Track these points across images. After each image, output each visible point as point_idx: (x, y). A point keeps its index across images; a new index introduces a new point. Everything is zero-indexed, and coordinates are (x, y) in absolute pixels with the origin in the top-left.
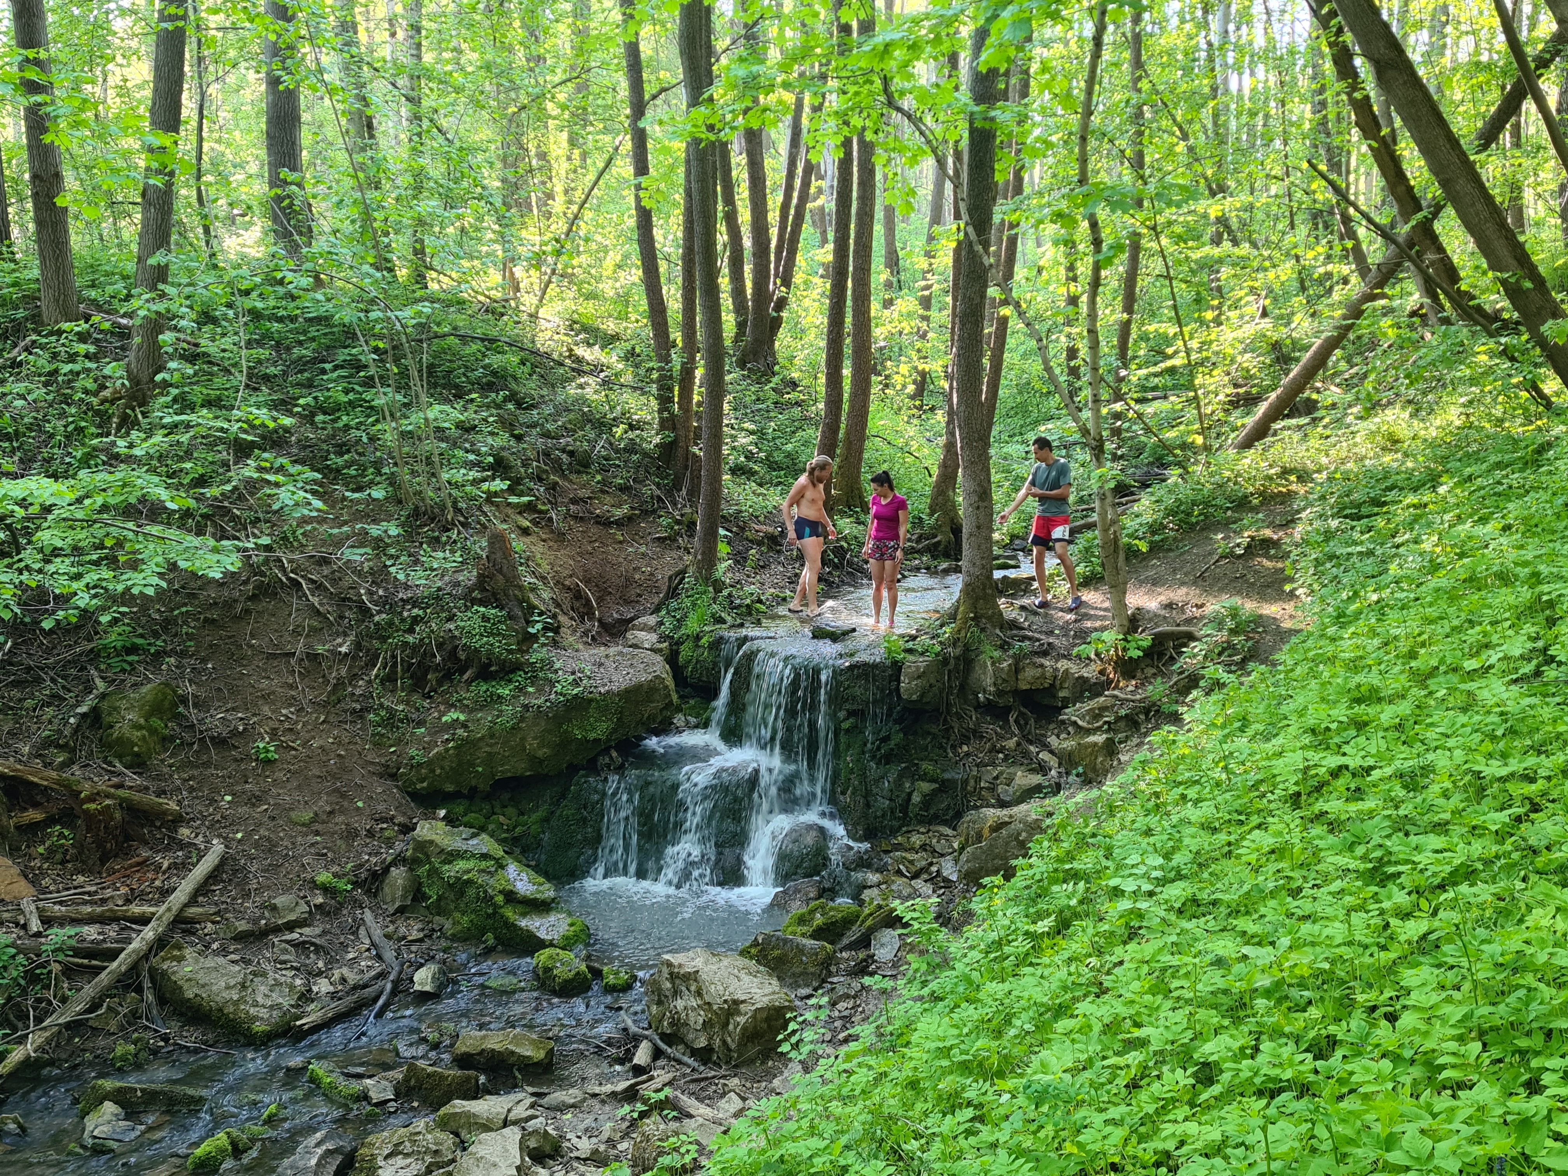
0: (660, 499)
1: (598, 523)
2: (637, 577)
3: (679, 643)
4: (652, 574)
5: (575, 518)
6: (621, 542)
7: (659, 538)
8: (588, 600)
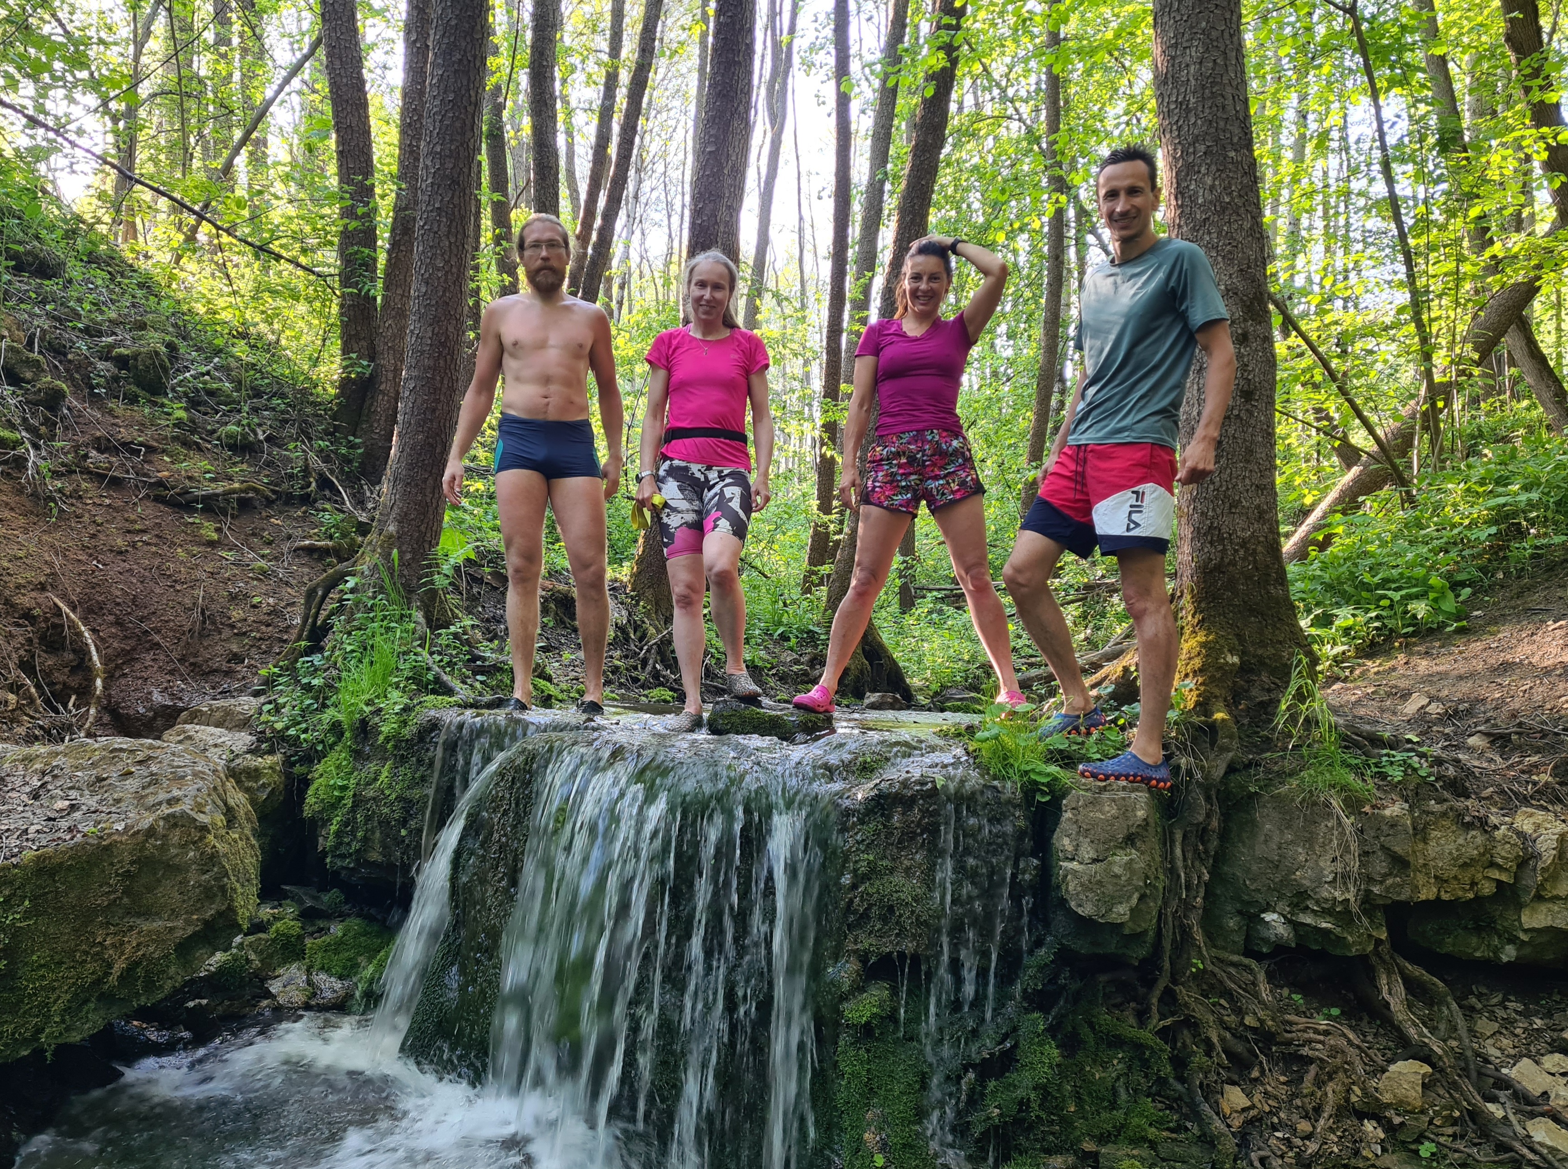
0: (324, 483)
1: (159, 499)
2: (236, 614)
3: (312, 756)
4: (274, 612)
5: (98, 477)
6: (211, 544)
7: (310, 551)
8: (82, 652)
